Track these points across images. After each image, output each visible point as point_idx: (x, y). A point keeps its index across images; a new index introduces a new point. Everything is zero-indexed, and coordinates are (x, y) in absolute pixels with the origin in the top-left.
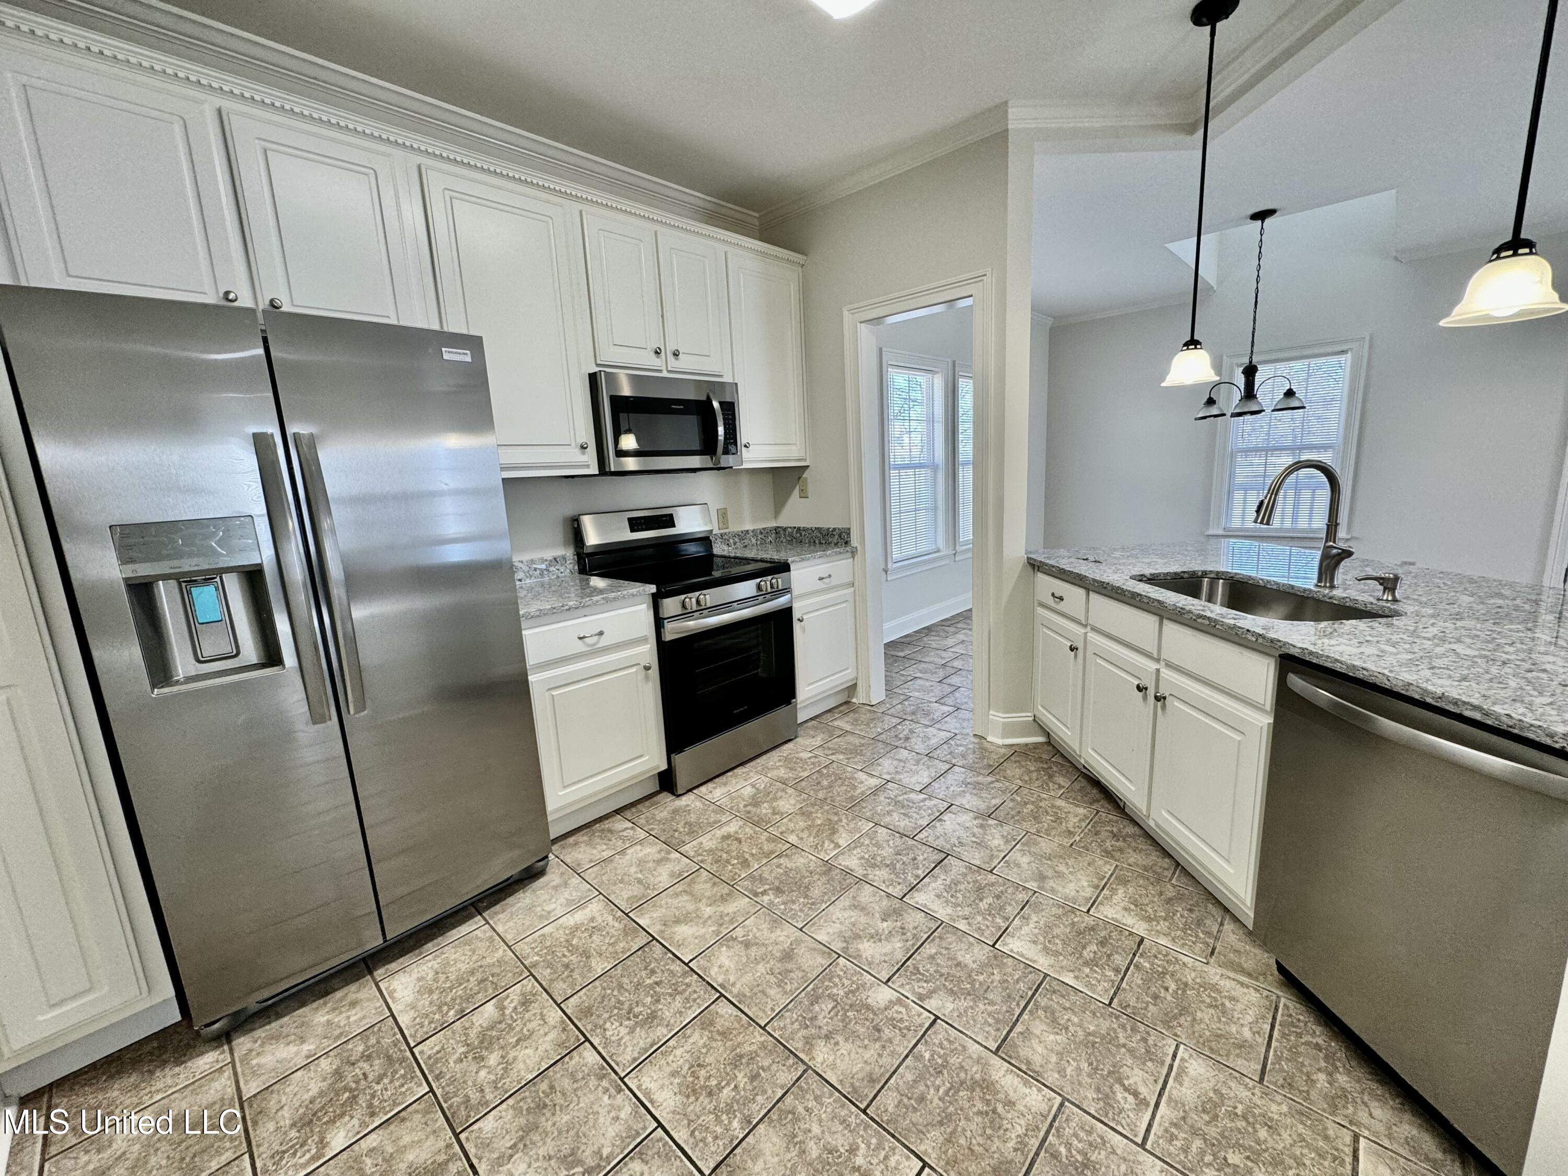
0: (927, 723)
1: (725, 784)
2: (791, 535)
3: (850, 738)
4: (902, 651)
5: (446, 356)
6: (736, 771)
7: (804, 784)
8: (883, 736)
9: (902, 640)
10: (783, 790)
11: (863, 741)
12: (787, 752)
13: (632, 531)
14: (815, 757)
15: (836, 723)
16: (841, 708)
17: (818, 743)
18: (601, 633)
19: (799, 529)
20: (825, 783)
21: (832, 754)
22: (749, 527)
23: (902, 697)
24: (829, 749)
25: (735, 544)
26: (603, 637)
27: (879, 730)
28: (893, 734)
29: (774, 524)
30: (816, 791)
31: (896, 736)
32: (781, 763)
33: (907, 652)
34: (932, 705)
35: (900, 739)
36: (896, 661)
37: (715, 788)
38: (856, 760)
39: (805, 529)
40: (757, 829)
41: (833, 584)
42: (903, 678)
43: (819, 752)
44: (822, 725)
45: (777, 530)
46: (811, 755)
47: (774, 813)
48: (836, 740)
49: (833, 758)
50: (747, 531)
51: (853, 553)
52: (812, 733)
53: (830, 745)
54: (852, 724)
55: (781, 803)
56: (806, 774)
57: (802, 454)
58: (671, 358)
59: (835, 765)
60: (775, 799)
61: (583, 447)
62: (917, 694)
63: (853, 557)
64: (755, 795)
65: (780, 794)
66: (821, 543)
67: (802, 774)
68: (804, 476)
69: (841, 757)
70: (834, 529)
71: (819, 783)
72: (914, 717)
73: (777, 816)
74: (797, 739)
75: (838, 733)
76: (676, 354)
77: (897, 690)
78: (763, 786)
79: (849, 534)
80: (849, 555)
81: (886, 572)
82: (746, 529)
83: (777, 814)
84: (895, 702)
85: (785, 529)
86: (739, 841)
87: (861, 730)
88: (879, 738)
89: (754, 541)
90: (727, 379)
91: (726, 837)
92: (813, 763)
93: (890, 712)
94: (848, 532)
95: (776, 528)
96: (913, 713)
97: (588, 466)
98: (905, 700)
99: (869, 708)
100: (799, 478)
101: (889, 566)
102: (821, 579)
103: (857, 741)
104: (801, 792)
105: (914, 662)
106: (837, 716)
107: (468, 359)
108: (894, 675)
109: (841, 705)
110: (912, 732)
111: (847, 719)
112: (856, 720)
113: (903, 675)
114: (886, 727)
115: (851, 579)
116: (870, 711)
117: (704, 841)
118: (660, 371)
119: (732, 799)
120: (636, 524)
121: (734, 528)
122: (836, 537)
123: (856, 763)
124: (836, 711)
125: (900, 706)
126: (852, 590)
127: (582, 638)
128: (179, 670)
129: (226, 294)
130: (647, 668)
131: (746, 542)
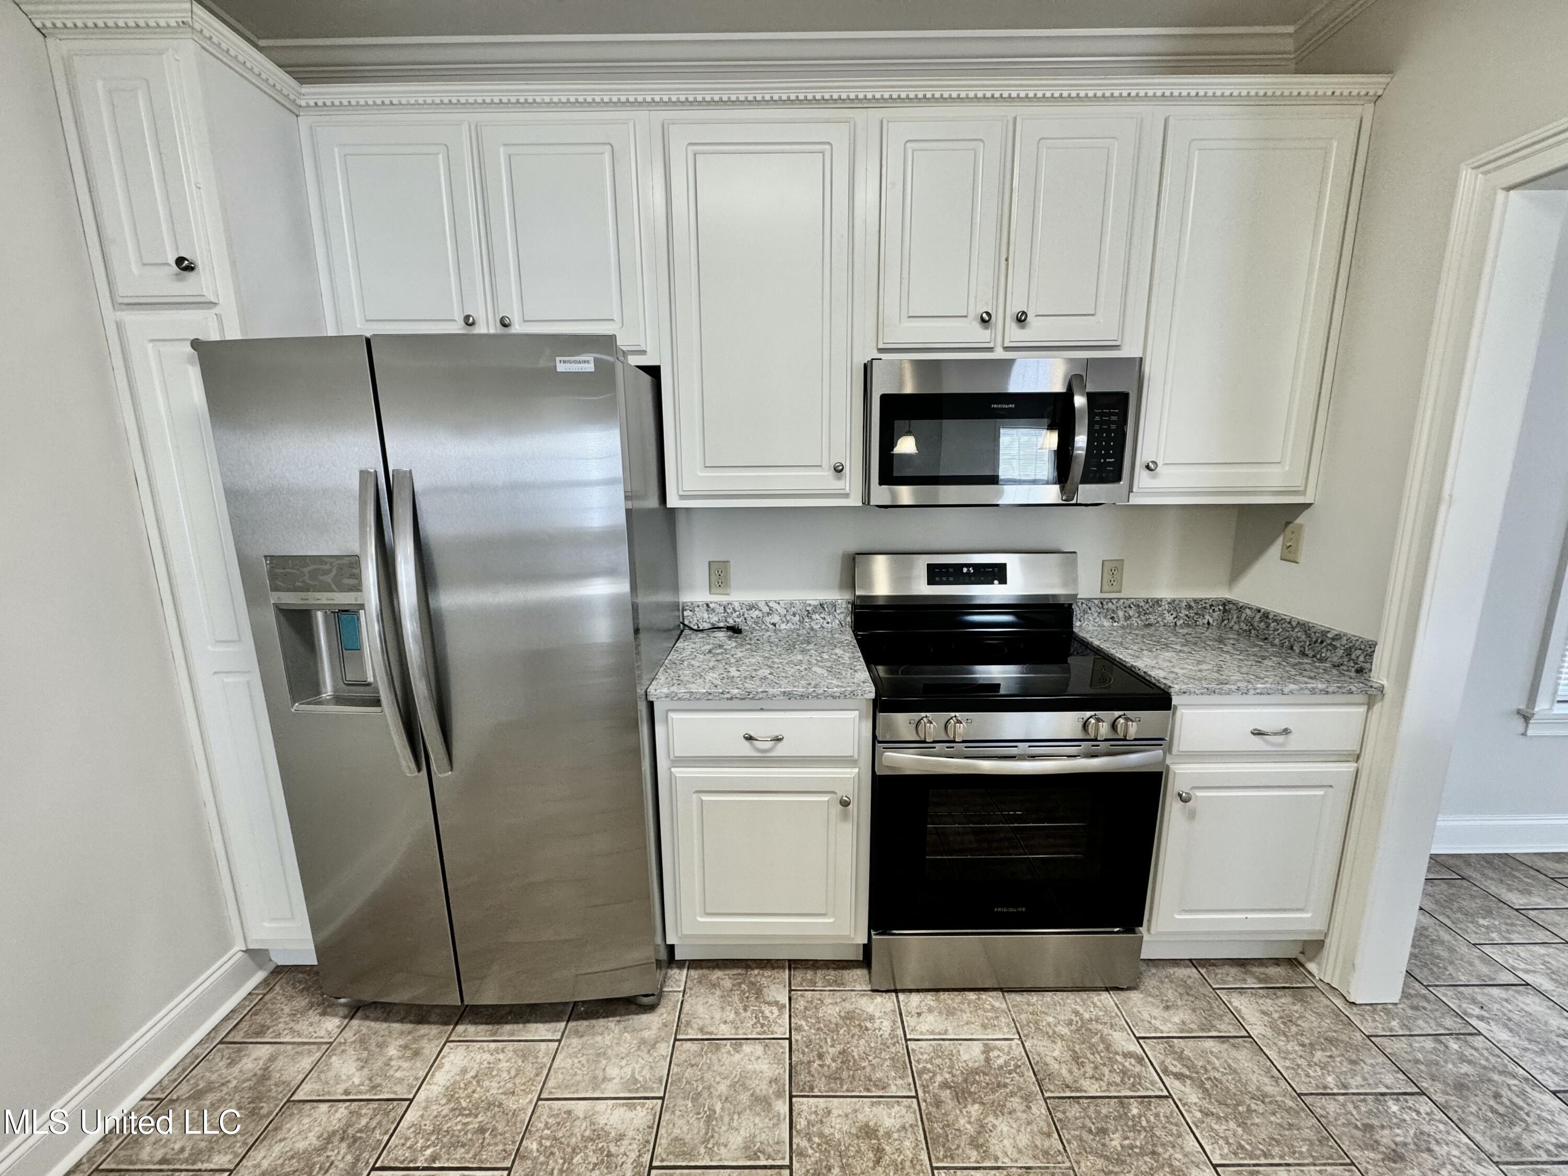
0: (1491, 1147)
1: (950, 1012)
2: (1249, 622)
3: (1243, 1058)
4: (1527, 892)
5: (561, 369)
6: (984, 996)
7: (1074, 1111)
8: (1332, 1107)
9: (1540, 863)
10: (1028, 1099)
11: (1270, 1089)
12: (1096, 1012)
13: (930, 583)
14: (1140, 1060)
15: (1238, 1002)
16: (1272, 971)
17: (1168, 1029)
18: (778, 739)
19: (1266, 615)
20: (1115, 1141)
21: (1179, 1076)
22: (1165, 593)
23: (1449, 1022)
24: (1180, 1057)
25: (1128, 618)
26: (780, 744)
27: (1330, 1079)
28: (1361, 1112)
29: (1223, 594)
30: (1084, 1149)
31: (1368, 1128)
32: (1064, 1030)
33: (1537, 900)
34: (1536, 1095)
35: (1374, 1146)
36: (1488, 913)
37: (930, 1010)
38: (1220, 1128)
39: (1278, 620)
40: (924, 1156)
41: (1290, 747)
42: (1484, 969)
43: (1155, 1052)
44: (1207, 990)
45: (1226, 606)
46: (1134, 1048)
47: (974, 1143)
48: (1209, 1044)
49: (1174, 1085)
50: (1158, 602)
51: (1373, 696)
52: (1170, 995)
53: (1188, 1048)
54: (1272, 1026)
55: (1002, 1125)
56: (1093, 1089)
57: (1297, 484)
58: (1012, 326)
59: (1166, 1108)
60: (999, 1109)
61: (838, 470)
62: (1502, 1035)
63: (1370, 706)
64: (975, 1072)
65: (1015, 1103)
66: (1303, 654)
67: (1085, 1084)
68: (1299, 521)
69: (1193, 1096)
70: (1338, 637)
71: (1103, 1131)
72: (1454, 1100)
73: (974, 1155)
74: (1134, 996)
75: (1226, 1027)
76: (1021, 319)
77: (1446, 995)
78: (1000, 1061)
79: (1371, 655)
80: (1362, 698)
81: (1526, 718)
82: (1159, 596)
83: (977, 1147)
84: (1422, 1026)
85: (1241, 609)
86: (879, 1152)
87: (1284, 1054)
88: (1320, 1104)
89: (1169, 618)
90: (1129, 351)
91: (868, 1132)
92: (1124, 1072)
93: (1392, 1046)
94: (1369, 649)
96: (1460, 1087)
97: (847, 496)
98: (1457, 1035)
99: (1339, 1003)
100: (1288, 524)
101: (1542, 705)
102: (1258, 733)
103: (1256, 1078)
104: (1057, 1126)
105: (1541, 936)
106: (1251, 983)
107: (592, 365)
108: (1464, 949)
109: (1277, 962)
110: (1423, 1143)
111: (1268, 1004)
112: (1289, 1020)
113: (1488, 960)
114: (1355, 1084)
115: (1356, 748)
116: (1338, 1013)
117: (835, 1112)
118: (990, 349)
119: (938, 1053)
120: (935, 575)
121: (1133, 590)
122: (1340, 652)
123: (1215, 1137)
124: (1257, 970)
125: (1429, 1044)
126: (1351, 767)
127: (749, 738)
128: (328, 690)
129: (467, 318)
130: (845, 804)
131: (1152, 619)
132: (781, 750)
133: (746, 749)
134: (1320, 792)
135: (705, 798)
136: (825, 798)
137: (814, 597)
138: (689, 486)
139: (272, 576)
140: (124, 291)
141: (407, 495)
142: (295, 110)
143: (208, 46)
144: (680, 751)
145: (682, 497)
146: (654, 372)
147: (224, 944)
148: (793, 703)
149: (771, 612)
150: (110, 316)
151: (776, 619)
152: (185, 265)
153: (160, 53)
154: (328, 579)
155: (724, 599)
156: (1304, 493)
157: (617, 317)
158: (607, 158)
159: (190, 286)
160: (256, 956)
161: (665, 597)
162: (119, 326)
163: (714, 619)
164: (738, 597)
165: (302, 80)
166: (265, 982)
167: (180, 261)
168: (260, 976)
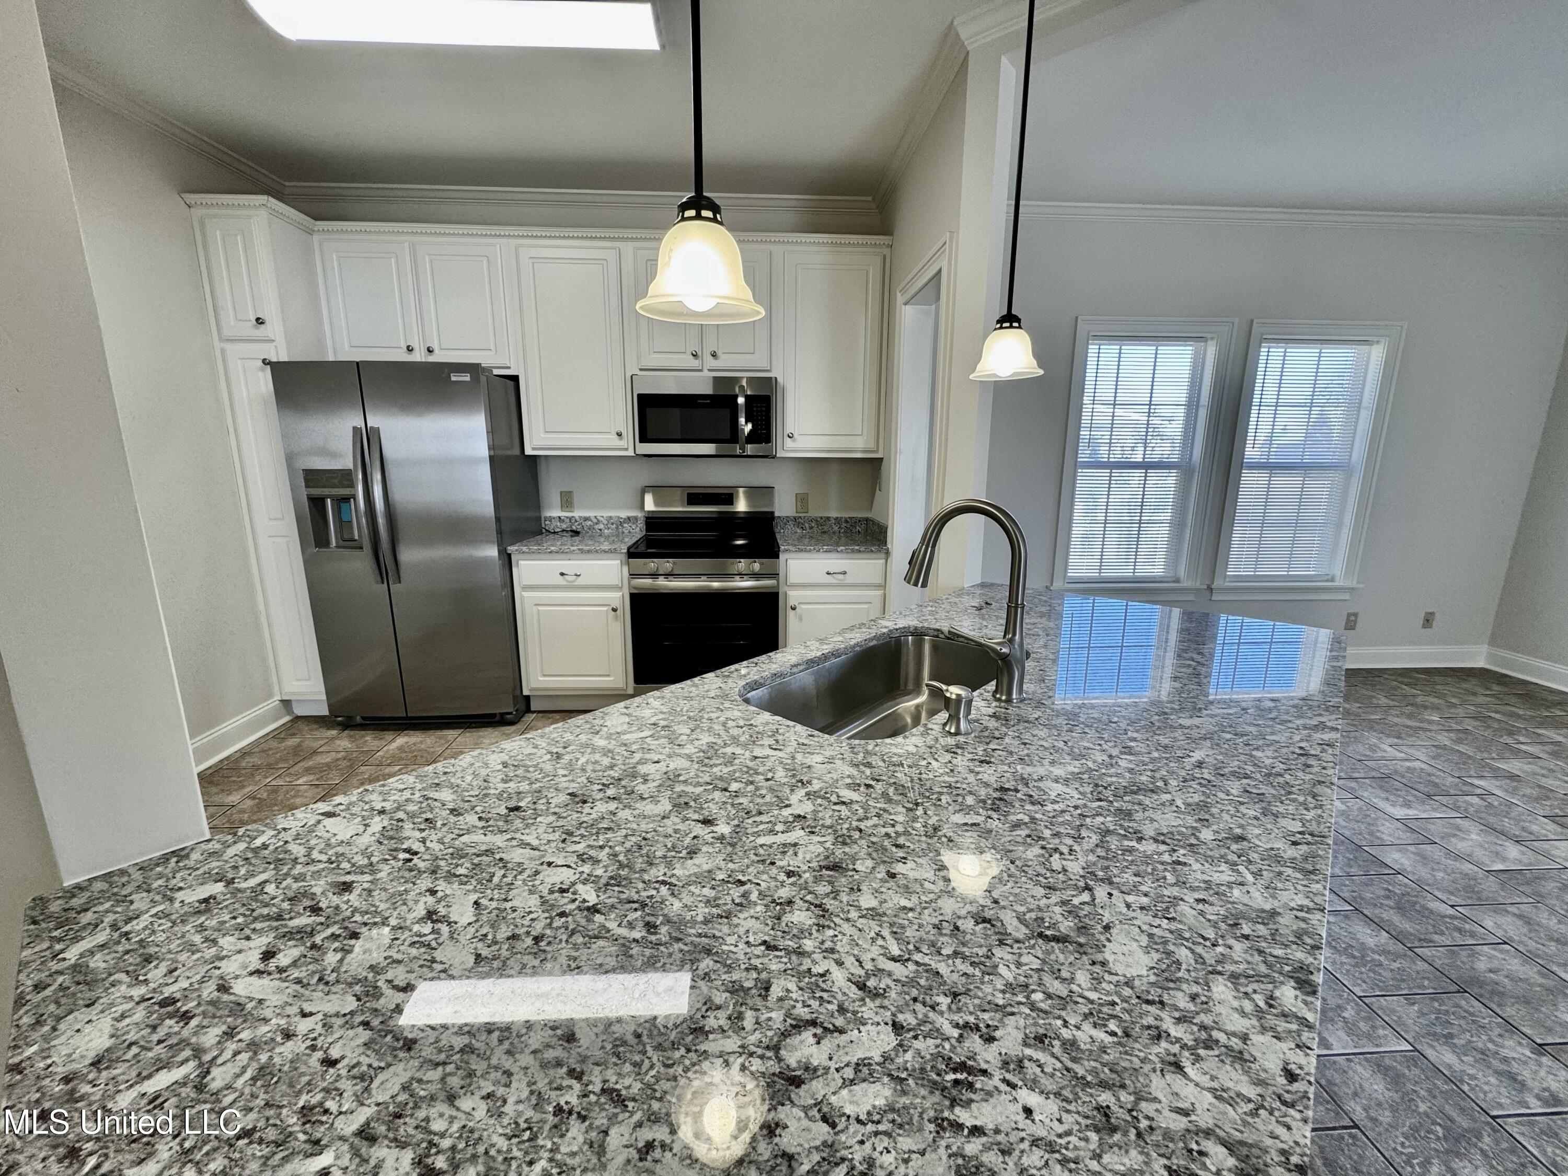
5: (453, 379)
13: (688, 504)
18: (578, 575)
22: (833, 514)
25: (811, 528)
26: (580, 578)
29: (866, 515)
41: (846, 581)
50: (828, 518)
51: (885, 554)
57: (872, 445)
58: (709, 358)
61: (619, 435)
63: (886, 559)
70: (879, 524)
76: (714, 355)
80: (883, 555)
89: (836, 528)
90: (774, 373)
94: (887, 529)
95: (867, 519)
97: (627, 449)
102: (830, 574)
107: (468, 379)
120: (694, 498)
121: (815, 512)
122: (879, 531)
126: (880, 592)
127: (562, 574)
128: (334, 543)
129: (408, 347)
130: (614, 610)
131: (826, 528)
132: (580, 581)
133: (561, 581)
134: (866, 606)
135: (541, 608)
136: (605, 609)
137: (624, 514)
138: (537, 443)
139: (307, 480)
140: (227, 332)
141: (376, 439)
142: (310, 232)
143: (274, 213)
144: (526, 581)
145: (534, 449)
146: (515, 379)
147: (270, 695)
148: (584, 556)
149: (598, 522)
150: (218, 345)
151: (601, 526)
152: (259, 321)
153: (250, 217)
154: (336, 481)
155: (570, 514)
156: (876, 451)
157: (492, 348)
158: (485, 263)
159: (261, 331)
160: (286, 704)
161: (531, 514)
162: (223, 351)
163: (564, 526)
164: (577, 514)
165: (316, 218)
166: (291, 721)
167: (258, 319)
168: (287, 719)
